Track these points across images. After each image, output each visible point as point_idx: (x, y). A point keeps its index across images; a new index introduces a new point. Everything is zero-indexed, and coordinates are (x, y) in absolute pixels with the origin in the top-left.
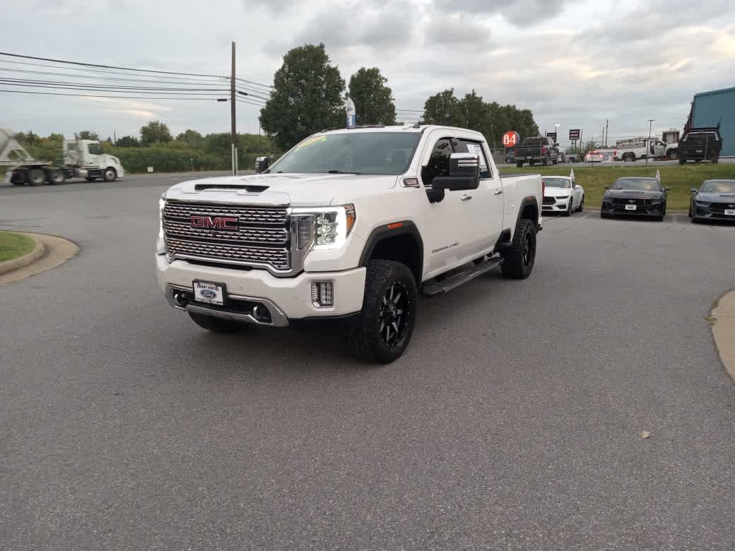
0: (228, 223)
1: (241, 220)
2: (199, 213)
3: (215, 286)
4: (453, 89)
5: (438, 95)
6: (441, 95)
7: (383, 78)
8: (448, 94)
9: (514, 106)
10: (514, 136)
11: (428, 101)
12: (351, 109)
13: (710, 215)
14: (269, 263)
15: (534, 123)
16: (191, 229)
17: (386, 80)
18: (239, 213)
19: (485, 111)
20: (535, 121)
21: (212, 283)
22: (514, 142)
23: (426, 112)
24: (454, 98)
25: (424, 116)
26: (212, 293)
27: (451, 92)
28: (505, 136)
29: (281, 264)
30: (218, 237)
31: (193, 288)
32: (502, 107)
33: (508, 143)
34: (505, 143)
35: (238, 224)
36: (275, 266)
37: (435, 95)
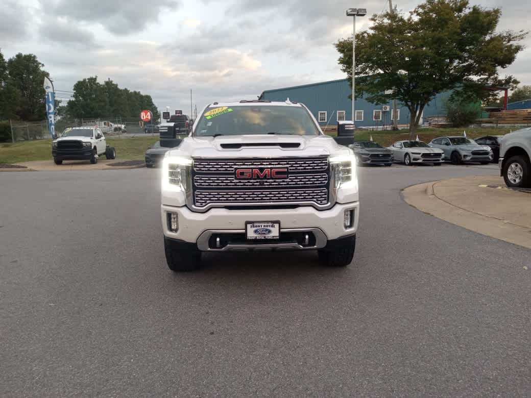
0: (277, 173)
1: (291, 169)
2: (246, 166)
3: (271, 224)
4: (96, 77)
5: (85, 80)
6: (87, 80)
7: (40, 63)
8: (92, 80)
9: (139, 92)
10: (149, 113)
11: (76, 84)
12: (49, 87)
13: (370, 161)
14: (314, 201)
15: (153, 105)
16: (235, 181)
17: (43, 65)
18: (288, 164)
19: (122, 95)
20: (154, 103)
21: (268, 222)
22: (149, 117)
23: (75, 93)
24: (98, 83)
25: (74, 96)
26: (267, 230)
27: (95, 79)
28: (142, 114)
29: (322, 200)
30: (265, 185)
31: (246, 229)
32: (131, 93)
33: (145, 118)
34: (142, 118)
35: (288, 173)
36: (319, 202)
37: (82, 80)
